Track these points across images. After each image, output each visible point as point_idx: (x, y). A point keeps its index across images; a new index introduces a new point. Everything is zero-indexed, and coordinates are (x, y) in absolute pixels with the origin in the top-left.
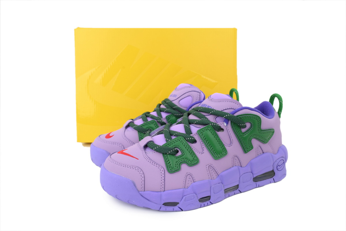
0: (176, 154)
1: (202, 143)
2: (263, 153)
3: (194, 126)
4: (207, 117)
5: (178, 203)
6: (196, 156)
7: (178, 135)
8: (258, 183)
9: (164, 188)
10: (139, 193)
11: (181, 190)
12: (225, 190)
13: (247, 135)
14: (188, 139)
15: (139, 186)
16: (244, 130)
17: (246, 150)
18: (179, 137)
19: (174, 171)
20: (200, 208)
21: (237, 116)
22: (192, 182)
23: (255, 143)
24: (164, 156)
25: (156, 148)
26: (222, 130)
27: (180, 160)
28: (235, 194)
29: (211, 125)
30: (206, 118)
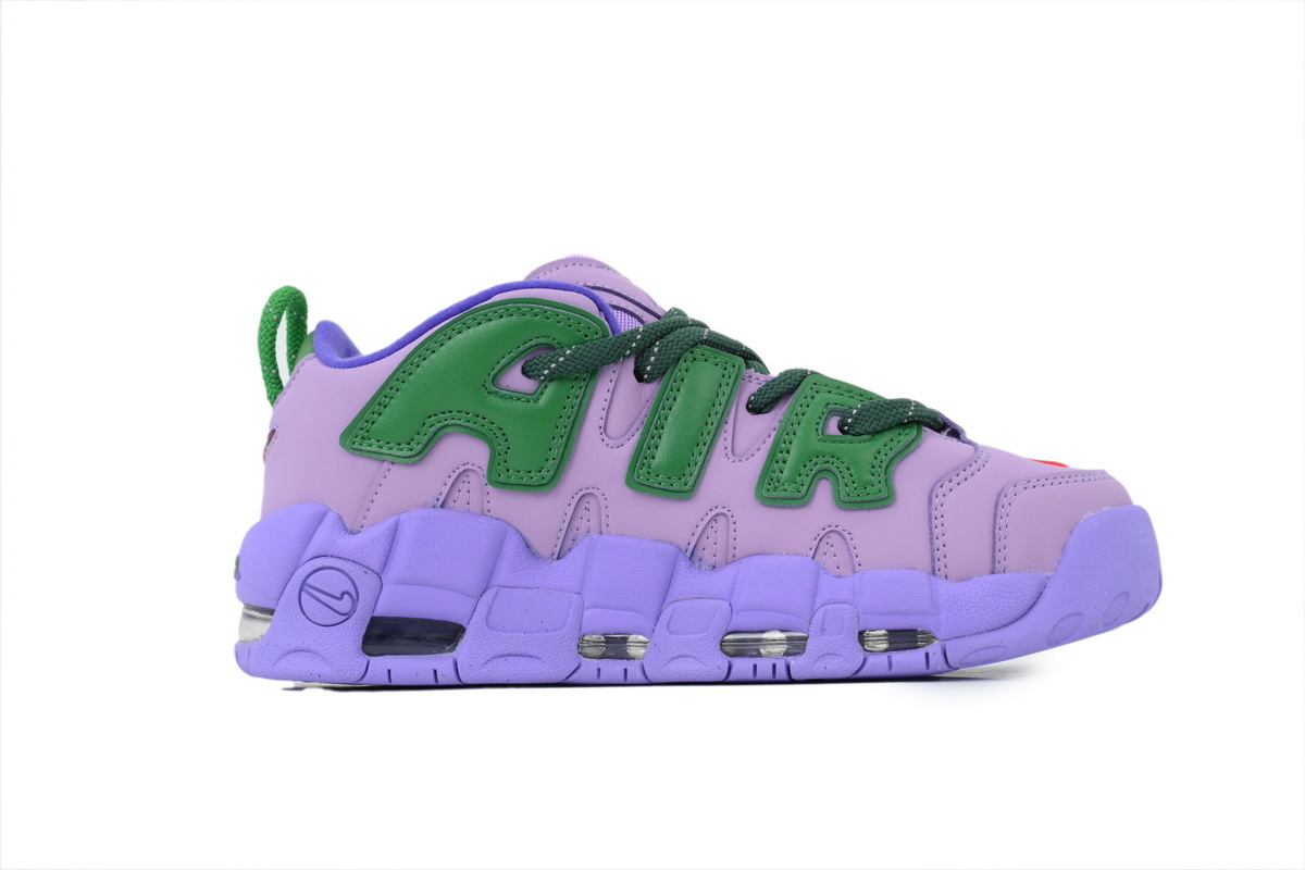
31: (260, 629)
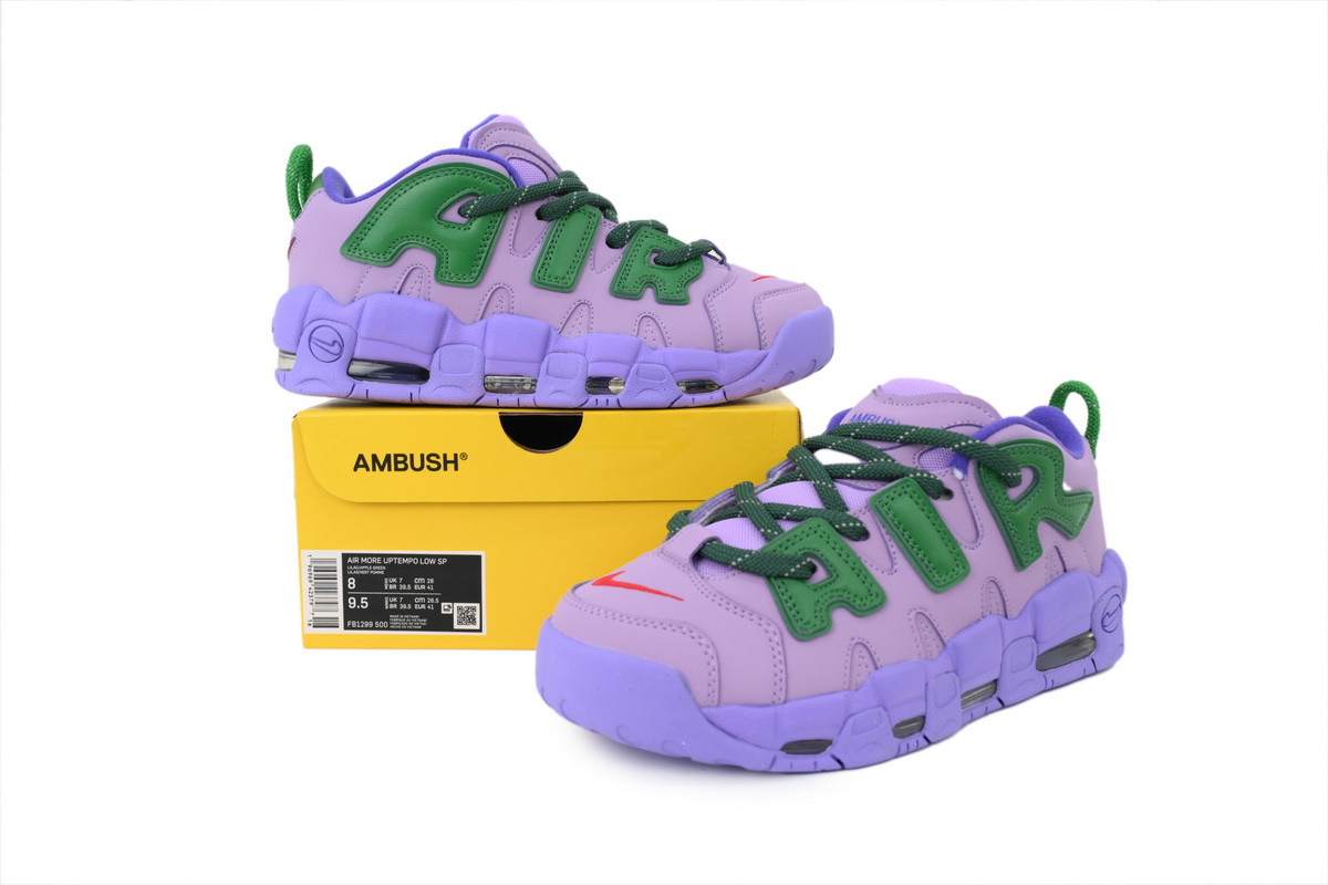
0: (811, 575)
1: (887, 537)
2: (1065, 571)
3: (849, 485)
4: (889, 453)
5: (830, 743)
6: (874, 583)
7: (799, 516)
8: (1052, 674)
9: (786, 692)
10: (702, 712)
11: (841, 696)
12: (963, 696)
13: (1025, 507)
14: (844, 525)
15: (701, 689)
16: (1014, 493)
17: (1024, 559)
18: (813, 522)
19: (814, 633)
20: (897, 757)
21: (999, 446)
22: (871, 667)
23: (1047, 536)
24: (772, 586)
25: (740, 559)
26: (948, 494)
27: (826, 597)
28: (987, 713)
29: (914, 479)
30: (889, 457)
31: (290, 363)
